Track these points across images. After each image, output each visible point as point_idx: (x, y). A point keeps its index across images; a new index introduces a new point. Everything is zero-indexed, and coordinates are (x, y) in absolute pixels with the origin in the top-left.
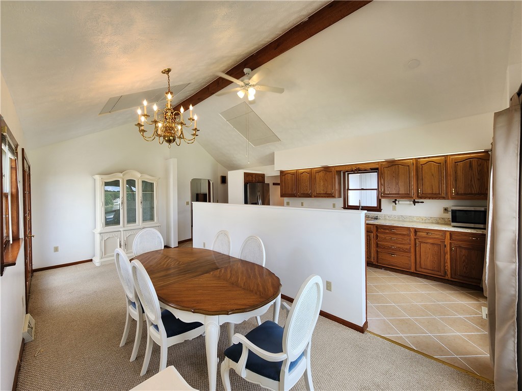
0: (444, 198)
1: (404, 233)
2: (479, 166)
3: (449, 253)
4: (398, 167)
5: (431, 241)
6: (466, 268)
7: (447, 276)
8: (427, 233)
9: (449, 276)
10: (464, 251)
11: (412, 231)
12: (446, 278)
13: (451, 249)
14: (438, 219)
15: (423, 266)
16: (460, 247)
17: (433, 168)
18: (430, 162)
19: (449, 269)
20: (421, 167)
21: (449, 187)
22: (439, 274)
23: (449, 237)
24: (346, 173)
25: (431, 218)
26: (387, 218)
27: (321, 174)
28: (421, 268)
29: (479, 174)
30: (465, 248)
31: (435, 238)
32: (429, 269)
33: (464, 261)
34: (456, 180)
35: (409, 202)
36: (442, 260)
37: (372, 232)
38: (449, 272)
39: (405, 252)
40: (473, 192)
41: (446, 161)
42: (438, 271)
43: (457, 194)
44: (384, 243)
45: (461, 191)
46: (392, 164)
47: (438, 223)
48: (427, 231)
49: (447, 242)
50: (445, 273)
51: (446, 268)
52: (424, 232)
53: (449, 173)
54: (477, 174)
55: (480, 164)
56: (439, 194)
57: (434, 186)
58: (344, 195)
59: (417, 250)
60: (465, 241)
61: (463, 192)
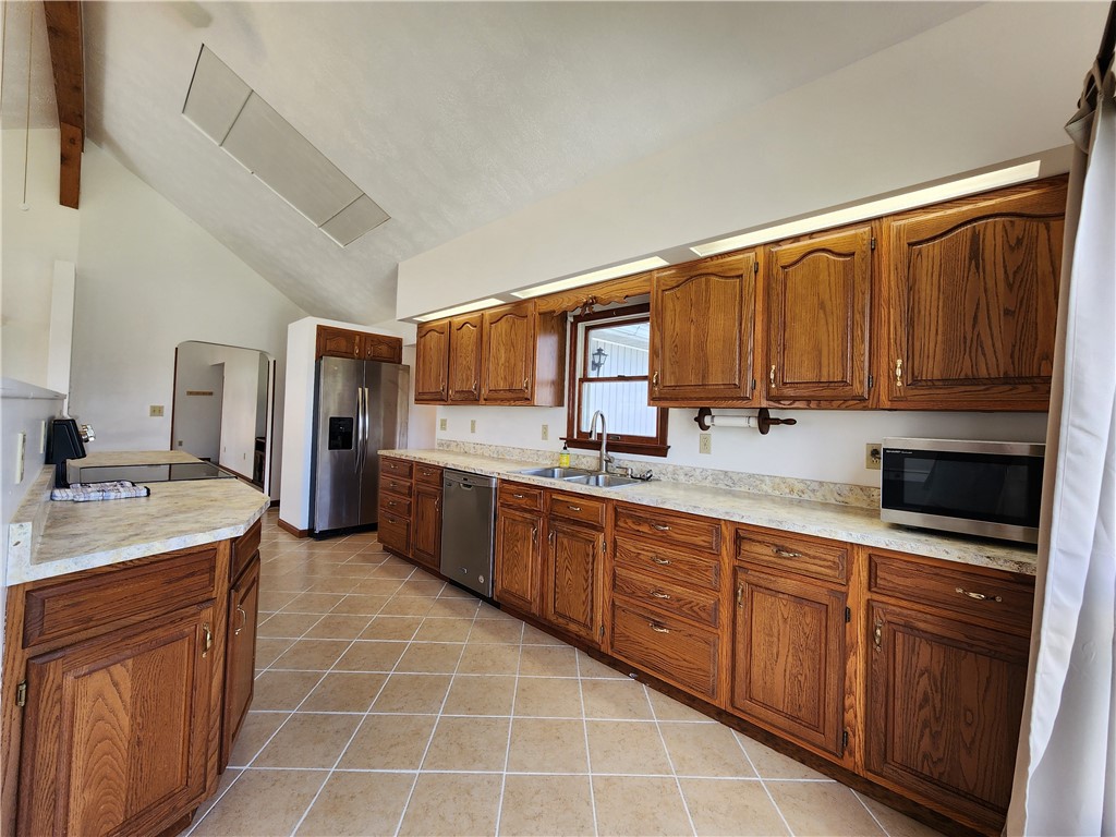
0: (861, 403)
1: (699, 540)
2: (1012, 249)
3: (861, 650)
4: (707, 282)
5: (790, 585)
6: (935, 736)
7: (852, 753)
8: (780, 549)
9: (859, 756)
10: (925, 651)
11: (728, 533)
12: (847, 763)
13: (870, 635)
14: (845, 491)
15: (758, 693)
16: (909, 628)
17: (823, 276)
18: (812, 251)
19: (860, 726)
20: (781, 276)
21: (884, 352)
22: (819, 738)
23: (864, 574)
24: (581, 327)
25: (821, 483)
26: (682, 478)
27: (503, 326)
28: (751, 699)
29: (1010, 286)
30: (935, 639)
31: (807, 575)
32: (778, 711)
33: (926, 699)
34: (911, 324)
35: (742, 422)
36: (833, 678)
37: (600, 529)
38: (858, 741)
39: (700, 619)
40: (983, 373)
41: (874, 247)
42: (816, 728)
43: (914, 381)
44: (633, 575)
45: (932, 369)
46: (691, 272)
47: (844, 508)
48: (777, 542)
49: (857, 597)
50: (844, 738)
51: (849, 716)
52: (768, 544)
53: (885, 293)
54: (1002, 286)
55: (1019, 241)
56: (844, 382)
57: (825, 353)
58: (571, 400)
59: (740, 620)
60: (932, 601)
61: (937, 375)
